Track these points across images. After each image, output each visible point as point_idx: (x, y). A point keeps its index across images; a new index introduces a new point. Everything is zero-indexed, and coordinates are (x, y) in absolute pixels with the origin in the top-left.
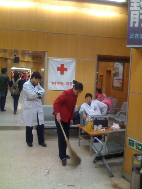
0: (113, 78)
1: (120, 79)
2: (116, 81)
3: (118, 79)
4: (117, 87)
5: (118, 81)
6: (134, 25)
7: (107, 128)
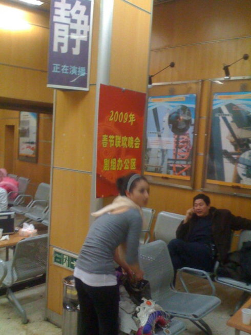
0: (19, 139)
1: (31, 141)
2: (25, 146)
3: (28, 141)
4: (27, 156)
5: (28, 145)
6: (59, 49)
7: (12, 234)
